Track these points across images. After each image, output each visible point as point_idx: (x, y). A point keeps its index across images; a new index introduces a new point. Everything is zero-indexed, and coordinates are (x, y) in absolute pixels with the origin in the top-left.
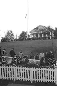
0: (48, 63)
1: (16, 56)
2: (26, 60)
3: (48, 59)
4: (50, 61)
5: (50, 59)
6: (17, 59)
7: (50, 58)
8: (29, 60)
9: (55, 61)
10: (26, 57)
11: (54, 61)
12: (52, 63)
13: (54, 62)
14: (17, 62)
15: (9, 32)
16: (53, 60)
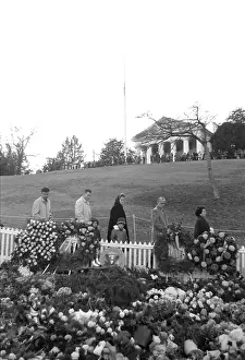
0: (197, 259)
1: (35, 228)
2: (83, 244)
3: (196, 241)
4: (207, 251)
5: (203, 241)
6: (40, 243)
7: (205, 236)
8: (97, 246)
9: (232, 248)
10: (83, 230)
11: (228, 250)
12: (218, 259)
13: (228, 256)
14: (39, 254)
15: (67, 142)
16: (219, 242)
